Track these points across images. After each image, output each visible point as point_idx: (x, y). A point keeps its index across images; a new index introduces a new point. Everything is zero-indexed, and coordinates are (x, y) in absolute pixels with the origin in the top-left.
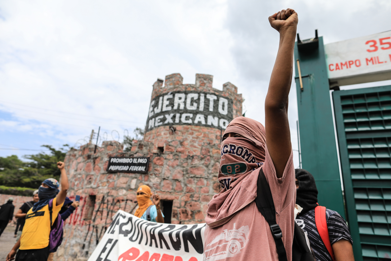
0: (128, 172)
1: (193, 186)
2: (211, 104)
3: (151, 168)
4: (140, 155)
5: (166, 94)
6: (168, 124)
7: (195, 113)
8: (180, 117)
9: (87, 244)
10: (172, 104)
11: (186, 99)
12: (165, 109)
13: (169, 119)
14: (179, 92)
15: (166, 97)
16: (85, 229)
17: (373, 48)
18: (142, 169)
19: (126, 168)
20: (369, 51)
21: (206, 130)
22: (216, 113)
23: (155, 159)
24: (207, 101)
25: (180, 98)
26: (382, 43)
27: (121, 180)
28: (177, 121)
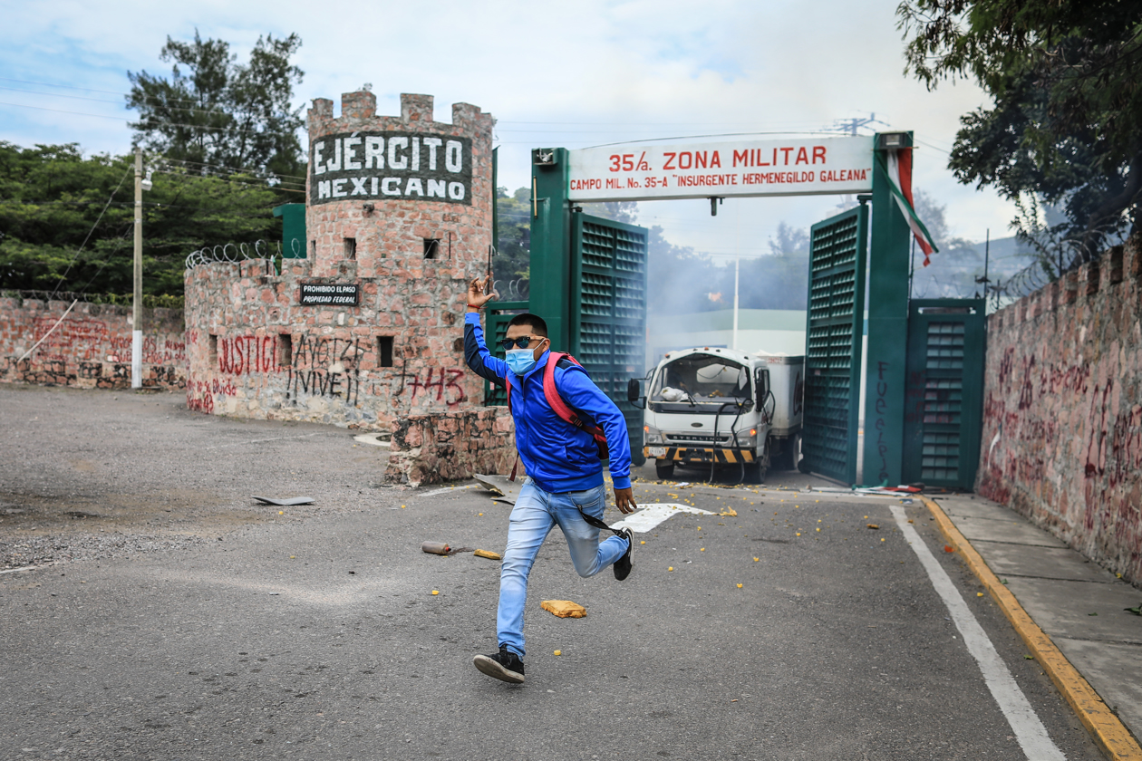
0: (331, 304)
1: (417, 318)
2: (433, 156)
3: (362, 299)
4: (344, 280)
5: (349, 135)
6: (359, 197)
7: (406, 175)
8: (380, 184)
9: (292, 393)
10: (360, 156)
11: (386, 147)
12: (348, 166)
13: (359, 188)
14: (373, 134)
15: (348, 142)
16: (285, 376)
17: (615, 167)
18: (351, 300)
19: (328, 299)
20: (611, 169)
21: (427, 207)
22: (442, 174)
23: (365, 286)
24: (425, 150)
25: (376, 147)
26: (625, 162)
27: (323, 315)
28: (375, 191)
